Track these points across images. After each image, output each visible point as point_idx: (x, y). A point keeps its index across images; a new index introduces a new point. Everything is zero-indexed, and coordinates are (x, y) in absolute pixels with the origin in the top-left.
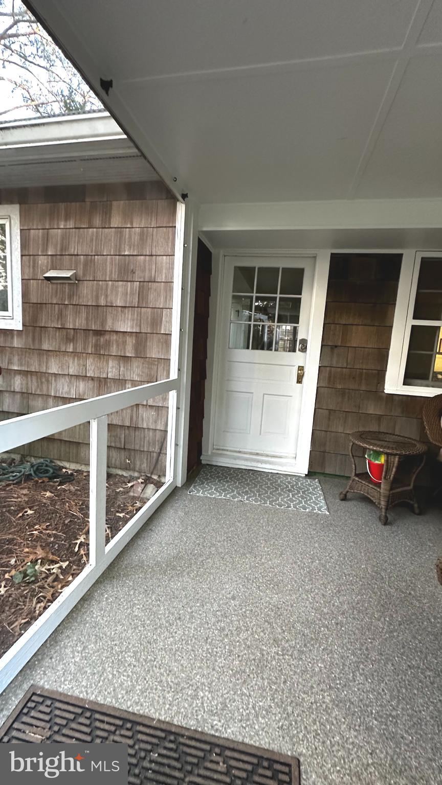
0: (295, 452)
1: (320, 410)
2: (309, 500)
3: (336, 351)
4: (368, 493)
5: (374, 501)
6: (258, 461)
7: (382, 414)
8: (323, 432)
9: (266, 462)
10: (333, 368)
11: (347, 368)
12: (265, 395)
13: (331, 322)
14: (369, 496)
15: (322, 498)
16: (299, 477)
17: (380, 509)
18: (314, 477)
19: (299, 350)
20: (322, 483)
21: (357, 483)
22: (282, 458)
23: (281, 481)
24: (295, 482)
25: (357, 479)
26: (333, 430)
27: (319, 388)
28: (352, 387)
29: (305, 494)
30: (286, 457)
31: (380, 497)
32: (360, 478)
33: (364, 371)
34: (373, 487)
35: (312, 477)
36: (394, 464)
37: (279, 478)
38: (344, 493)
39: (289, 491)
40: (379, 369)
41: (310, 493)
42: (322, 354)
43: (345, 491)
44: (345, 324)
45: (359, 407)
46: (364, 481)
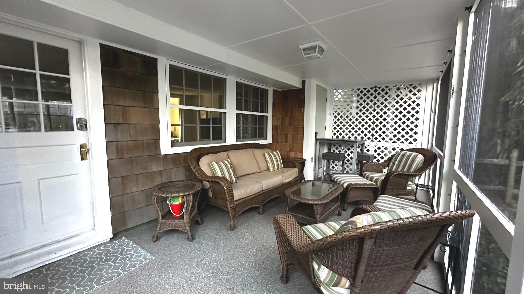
0: (93, 225)
1: (113, 179)
2: (132, 257)
3: (120, 127)
4: (175, 227)
5: (181, 230)
6: (49, 253)
7: (162, 169)
8: (120, 197)
9: (61, 249)
10: (119, 143)
11: (131, 141)
12: (40, 180)
13: (110, 103)
14: (177, 228)
15: (139, 249)
16: (105, 243)
17: (186, 233)
18: (119, 236)
19: (78, 129)
20: (130, 238)
21: (165, 224)
22: (78, 235)
23: (90, 258)
24: (105, 249)
25: (164, 221)
26: (128, 192)
27: (109, 161)
28: (138, 155)
29: (123, 255)
30: (82, 233)
31: (185, 225)
32: (166, 220)
33: (145, 141)
34: (179, 221)
35: (118, 237)
36: (190, 200)
37: (86, 255)
38: (156, 235)
39: (107, 260)
40: (155, 139)
41: (127, 251)
42: (107, 132)
43: (156, 234)
44: (124, 106)
45: (146, 169)
46: (170, 220)
